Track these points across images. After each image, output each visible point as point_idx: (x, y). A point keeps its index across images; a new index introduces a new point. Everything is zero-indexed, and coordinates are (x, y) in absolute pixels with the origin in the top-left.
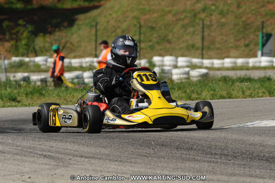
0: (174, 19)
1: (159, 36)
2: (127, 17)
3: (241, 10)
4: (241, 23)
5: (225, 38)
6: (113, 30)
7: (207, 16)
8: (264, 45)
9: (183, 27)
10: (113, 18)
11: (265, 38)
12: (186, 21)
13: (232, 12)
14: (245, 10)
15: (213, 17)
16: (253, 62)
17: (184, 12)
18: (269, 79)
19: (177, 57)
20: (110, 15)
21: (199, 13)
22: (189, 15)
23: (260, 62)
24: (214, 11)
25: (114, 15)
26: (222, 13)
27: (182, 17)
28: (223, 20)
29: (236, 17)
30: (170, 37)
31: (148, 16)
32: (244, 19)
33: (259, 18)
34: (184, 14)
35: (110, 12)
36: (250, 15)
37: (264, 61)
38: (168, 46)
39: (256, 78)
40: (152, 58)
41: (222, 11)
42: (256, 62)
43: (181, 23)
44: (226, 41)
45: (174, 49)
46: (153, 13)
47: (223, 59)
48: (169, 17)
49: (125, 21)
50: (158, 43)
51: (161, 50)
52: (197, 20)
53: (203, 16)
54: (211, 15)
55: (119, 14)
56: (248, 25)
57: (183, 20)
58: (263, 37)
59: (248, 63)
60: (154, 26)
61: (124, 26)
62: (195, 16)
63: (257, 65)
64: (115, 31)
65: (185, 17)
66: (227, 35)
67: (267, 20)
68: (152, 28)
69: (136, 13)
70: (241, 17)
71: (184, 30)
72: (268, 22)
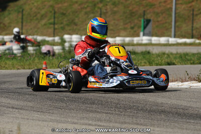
0: (79, 7)
1: (68, 20)
2: (45, 6)
3: (128, 2)
4: (128, 11)
5: (116, 22)
6: (35, 15)
7: (104, 6)
8: (145, 28)
9: (86, 13)
10: (35, 6)
11: (146, 23)
12: (88, 9)
13: (122, 3)
14: (131, 2)
15: (108, 7)
16: (137, 40)
17: (87, 2)
18: (149, 53)
19: (81, 35)
20: (33, 3)
21: (98, 3)
22: (90, 5)
23: (142, 40)
24: (109, 2)
25: (35, 4)
26: (114, 4)
27: (86, 6)
28: (115, 9)
29: (125, 7)
30: (76, 21)
31: (60, 5)
32: (130, 8)
33: (141, 8)
34: (87, 4)
35: (33, 2)
36: (135, 6)
37: (145, 39)
38: (75, 27)
39: (139, 52)
40: (63, 36)
41: (115, 2)
42: (139, 40)
43: (84, 10)
44: (117, 25)
45: (79, 30)
46: (65, 3)
47: (115, 37)
48: (76, 6)
49: (43, 8)
50: (68, 25)
51: (70, 30)
52: (96, 9)
53: (101, 5)
54: (107, 5)
55: (39, 3)
56: (133, 13)
57: (86, 8)
58: (144, 22)
59: (133, 41)
60: (65, 12)
61: (43, 12)
62: (95, 5)
63: (140, 42)
64: (36, 16)
65: (88, 6)
66: (118, 20)
67: (148, 10)
68: (64, 14)
69: (51, 3)
70: (128, 7)
71: (86, 16)
72: (148, 11)
